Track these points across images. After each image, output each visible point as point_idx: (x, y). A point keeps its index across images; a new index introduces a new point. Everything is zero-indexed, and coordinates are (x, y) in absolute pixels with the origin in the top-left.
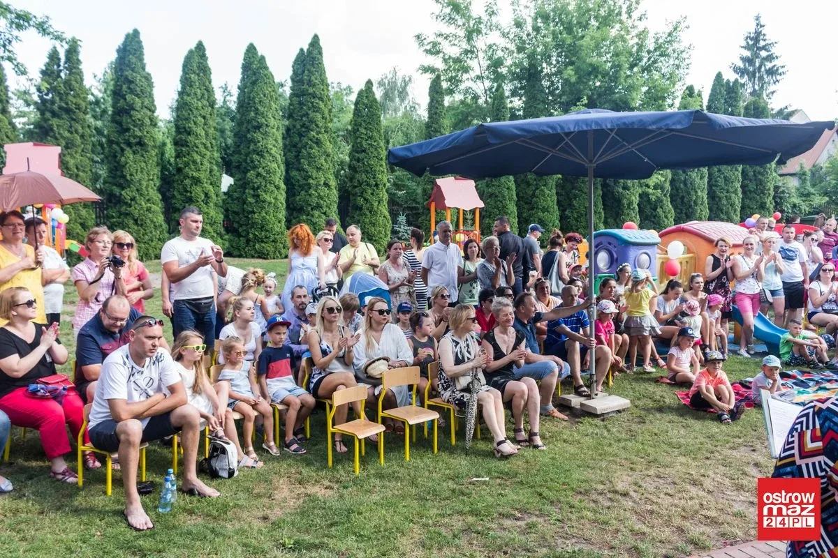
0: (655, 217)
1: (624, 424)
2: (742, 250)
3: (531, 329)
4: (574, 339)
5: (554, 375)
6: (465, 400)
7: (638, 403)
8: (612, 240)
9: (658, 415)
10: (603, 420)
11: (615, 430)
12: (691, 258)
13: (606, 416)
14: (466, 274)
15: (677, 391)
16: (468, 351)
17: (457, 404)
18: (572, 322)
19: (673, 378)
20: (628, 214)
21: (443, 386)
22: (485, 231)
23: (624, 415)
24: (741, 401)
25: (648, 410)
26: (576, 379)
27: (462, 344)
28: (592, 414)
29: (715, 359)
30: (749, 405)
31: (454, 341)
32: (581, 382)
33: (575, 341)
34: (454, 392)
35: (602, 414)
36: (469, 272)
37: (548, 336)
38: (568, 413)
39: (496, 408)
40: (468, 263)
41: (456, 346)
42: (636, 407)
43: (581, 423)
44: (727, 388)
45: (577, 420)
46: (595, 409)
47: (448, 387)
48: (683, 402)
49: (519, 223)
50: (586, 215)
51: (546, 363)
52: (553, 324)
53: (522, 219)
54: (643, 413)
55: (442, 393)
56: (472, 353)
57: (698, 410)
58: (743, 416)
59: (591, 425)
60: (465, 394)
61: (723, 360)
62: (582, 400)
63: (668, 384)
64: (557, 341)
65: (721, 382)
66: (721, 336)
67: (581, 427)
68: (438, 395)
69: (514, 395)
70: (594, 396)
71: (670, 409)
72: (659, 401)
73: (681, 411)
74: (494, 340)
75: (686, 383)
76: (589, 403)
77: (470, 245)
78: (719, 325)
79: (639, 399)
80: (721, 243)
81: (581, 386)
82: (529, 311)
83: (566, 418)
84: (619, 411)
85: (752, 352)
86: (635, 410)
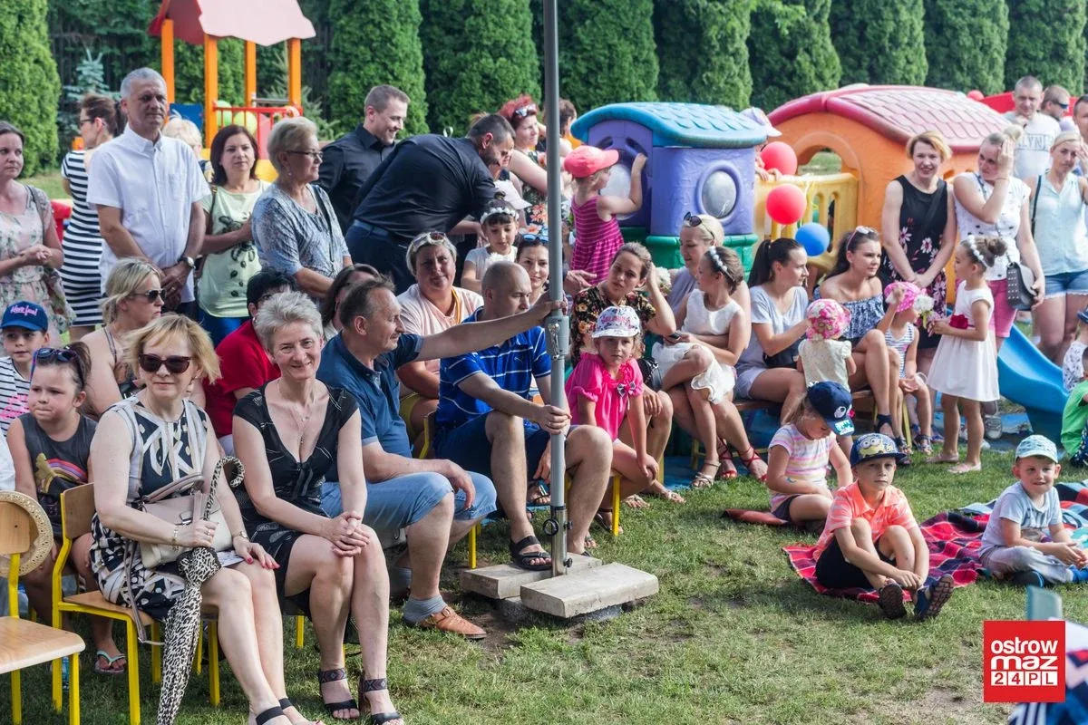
0: (791, 75)
1: (634, 644)
2: (974, 163)
3: (384, 385)
4: (507, 410)
5: (441, 515)
6: (168, 594)
7: (681, 580)
8: (640, 136)
9: (729, 613)
10: (580, 634)
11: (607, 659)
12: (847, 183)
13: (589, 622)
14: (219, 227)
15: (792, 544)
16: (183, 454)
17: (145, 609)
18: (507, 363)
19: (784, 510)
20: (722, 68)
21: (105, 556)
22: (333, 108)
23: (640, 617)
24: (947, 566)
25: (704, 600)
26: (516, 521)
27: (166, 431)
28: (551, 619)
29: (880, 456)
30: (964, 577)
31: (140, 420)
32: (529, 530)
33: (510, 416)
34: (136, 574)
35: (580, 618)
36: (229, 224)
37: (442, 401)
38: (488, 617)
39: (258, 618)
40: (224, 195)
41: (145, 437)
42: (676, 592)
43: (518, 644)
44: (910, 531)
45: (509, 637)
46: (559, 603)
47: (118, 560)
48: (800, 574)
49: (429, 85)
50: (611, 67)
51: (422, 481)
52: (456, 368)
53: (436, 75)
54: (692, 607)
55: (103, 575)
56: (197, 460)
57: (833, 595)
58: (946, 608)
59: (544, 648)
60: (168, 578)
61: (898, 458)
62: (528, 580)
63: (770, 525)
64: (464, 417)
65: (893, 518)
66: (917, 394)
67: (515, 657)
68: (93, 583)
69: (314, 575)
70: (561, 567)
71: (764, 594)
72: (739, 574)
73: (791, 599)
74: (267, 418)
75: (811, 523)
76: (549, 587)
77: (231, 141)
78: (913, 366)
79: (686, 571)
80: (920, 148)
81: (528, 541)
82: (382, 331)
83: (480, 631)
84: (626, 607)
85: (994, 435)
86: (671, 603)
